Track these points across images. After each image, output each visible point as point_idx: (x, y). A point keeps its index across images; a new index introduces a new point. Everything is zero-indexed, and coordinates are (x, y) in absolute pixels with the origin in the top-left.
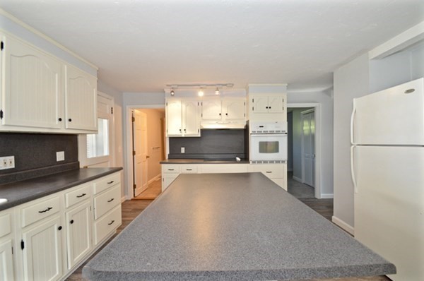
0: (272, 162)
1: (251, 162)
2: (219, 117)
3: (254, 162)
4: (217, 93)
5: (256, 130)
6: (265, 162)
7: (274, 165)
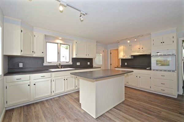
0: (165, 71)
1: (152, 70)
2: (139, 50)
3: (154, 70)
4: (135, 40)
5: (155, 54)
6: (161, 70)
7: (167, 73)
